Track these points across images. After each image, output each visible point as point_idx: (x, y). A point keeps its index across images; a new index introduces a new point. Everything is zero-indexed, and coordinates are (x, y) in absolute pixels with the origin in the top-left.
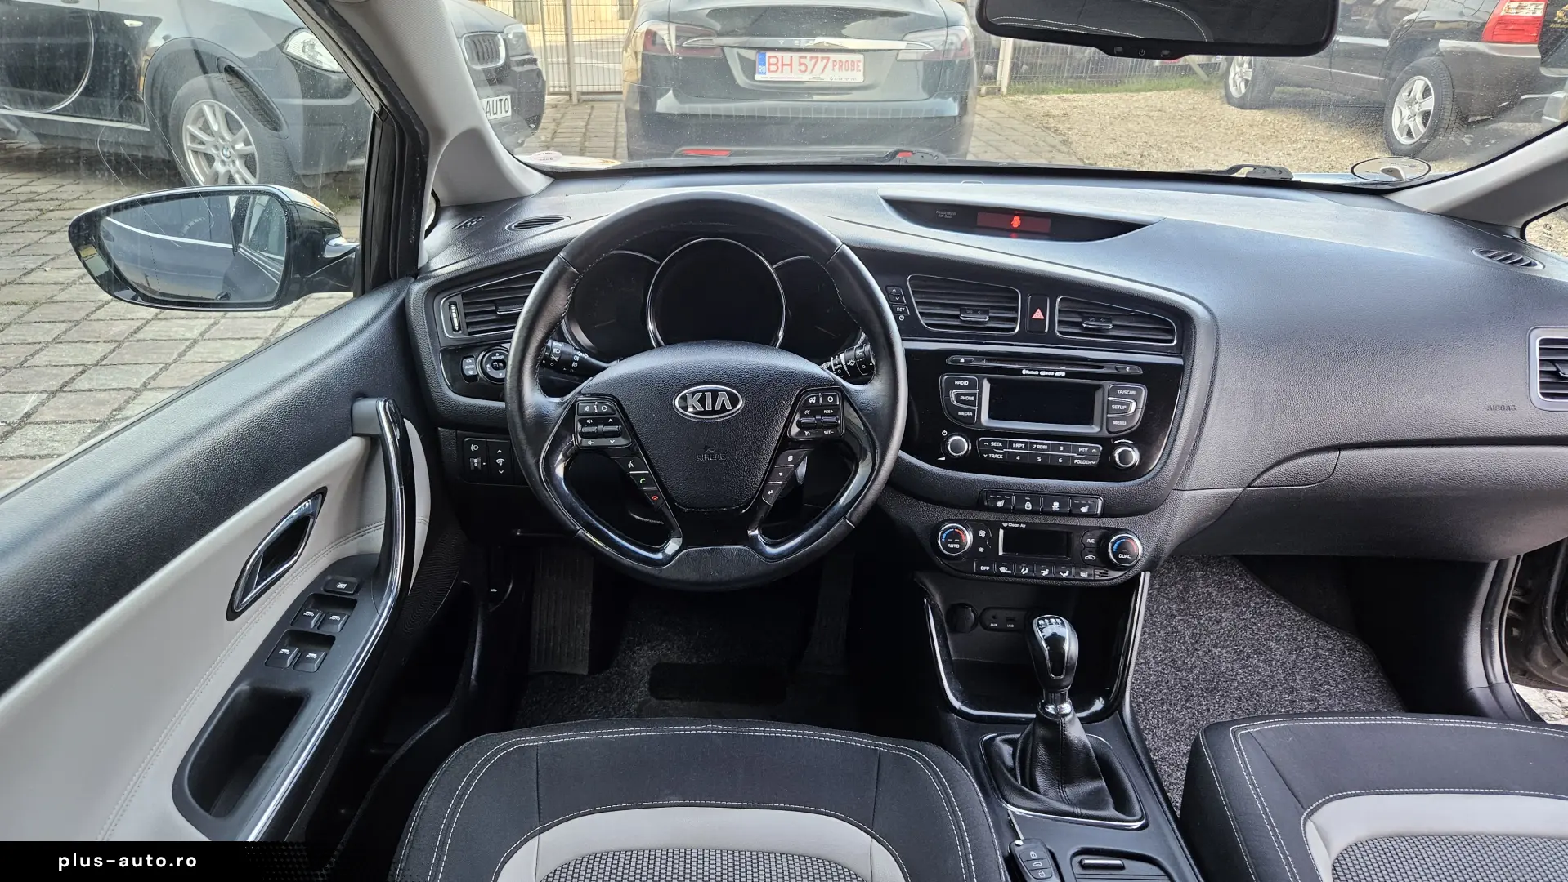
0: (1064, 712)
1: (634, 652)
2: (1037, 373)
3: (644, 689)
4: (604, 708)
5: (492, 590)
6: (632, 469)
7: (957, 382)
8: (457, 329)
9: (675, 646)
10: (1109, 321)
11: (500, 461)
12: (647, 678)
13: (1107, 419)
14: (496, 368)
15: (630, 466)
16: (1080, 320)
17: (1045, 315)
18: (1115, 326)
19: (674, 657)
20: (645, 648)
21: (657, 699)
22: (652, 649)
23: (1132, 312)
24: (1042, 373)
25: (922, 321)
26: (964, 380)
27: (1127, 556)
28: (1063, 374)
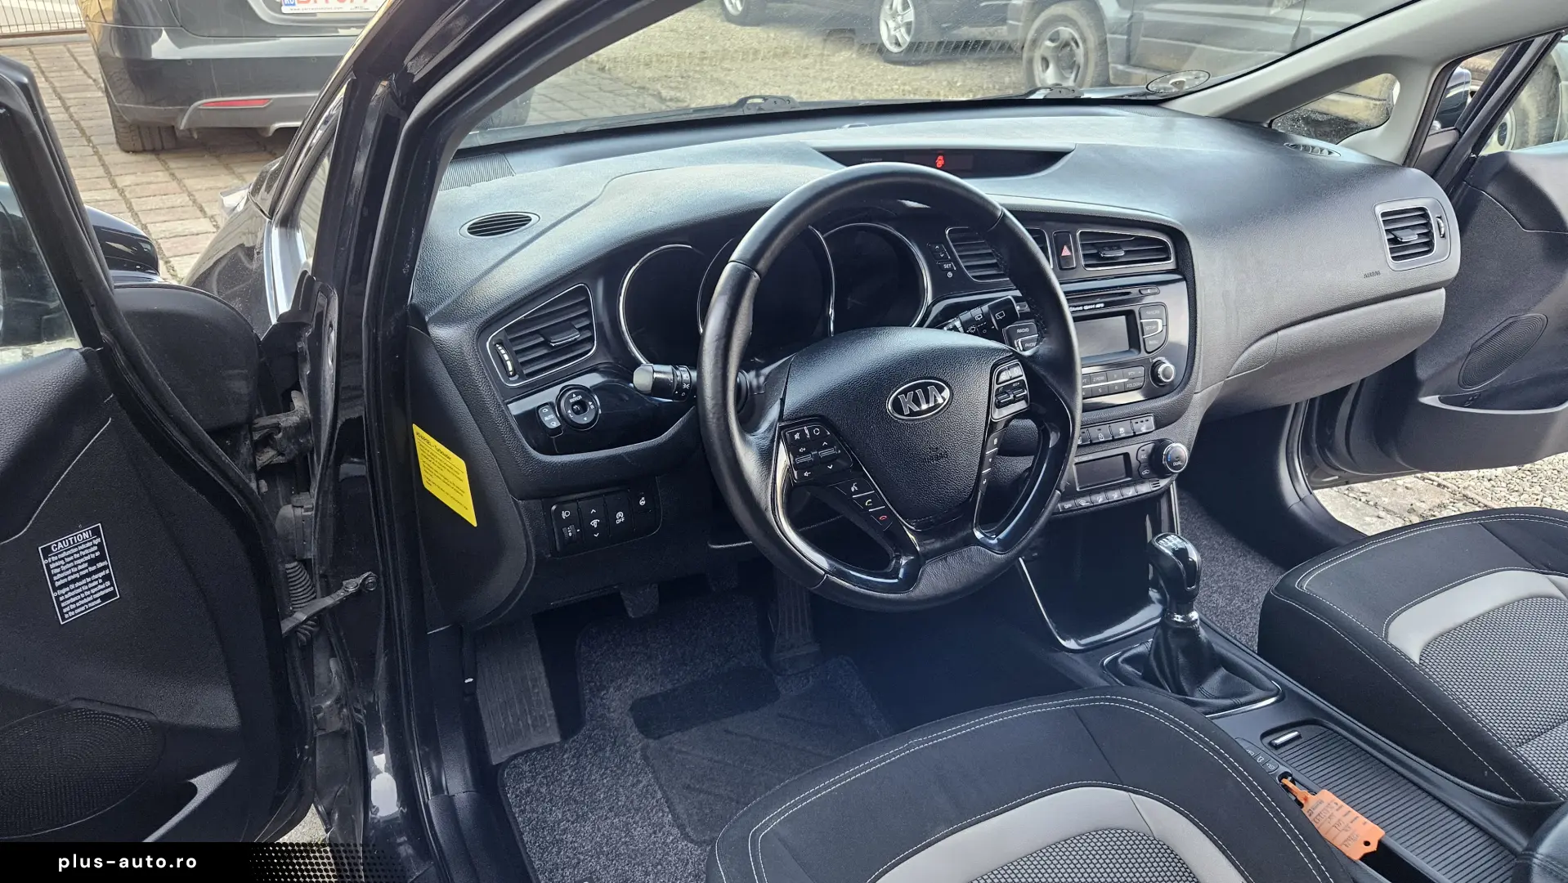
0: (1193, 619)
1: (602, 699)
2: (1081, 308)
3: (635, 733)
4: (606, 769)
5: (467, 681)
6: (856, 492)
7: (1019, 331)
8: (511, 373)
9: (642, 677)
10: (1119, 248)
11: (594, 523)
12: (630, 721)
13: (1144, 339)
14: (577, 413)
15: (853, 490)
16: (1095, 251)
17: (1070, 250)
18: (1127, 252)
19: (647, 689)
20: (612, 689)
21: (655, 739)
22: (619, 688)
23: (1131, 236)
24: (1086, 308)
25: (970, 274)
26: (1025, 327)
27: (1179, 463)
28: (1102, 305)
